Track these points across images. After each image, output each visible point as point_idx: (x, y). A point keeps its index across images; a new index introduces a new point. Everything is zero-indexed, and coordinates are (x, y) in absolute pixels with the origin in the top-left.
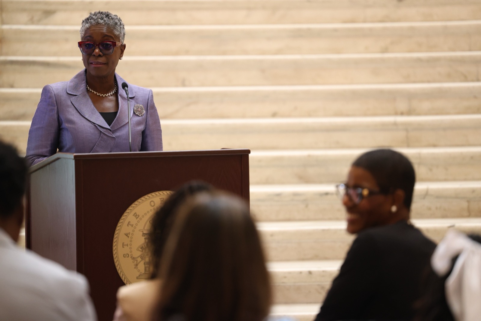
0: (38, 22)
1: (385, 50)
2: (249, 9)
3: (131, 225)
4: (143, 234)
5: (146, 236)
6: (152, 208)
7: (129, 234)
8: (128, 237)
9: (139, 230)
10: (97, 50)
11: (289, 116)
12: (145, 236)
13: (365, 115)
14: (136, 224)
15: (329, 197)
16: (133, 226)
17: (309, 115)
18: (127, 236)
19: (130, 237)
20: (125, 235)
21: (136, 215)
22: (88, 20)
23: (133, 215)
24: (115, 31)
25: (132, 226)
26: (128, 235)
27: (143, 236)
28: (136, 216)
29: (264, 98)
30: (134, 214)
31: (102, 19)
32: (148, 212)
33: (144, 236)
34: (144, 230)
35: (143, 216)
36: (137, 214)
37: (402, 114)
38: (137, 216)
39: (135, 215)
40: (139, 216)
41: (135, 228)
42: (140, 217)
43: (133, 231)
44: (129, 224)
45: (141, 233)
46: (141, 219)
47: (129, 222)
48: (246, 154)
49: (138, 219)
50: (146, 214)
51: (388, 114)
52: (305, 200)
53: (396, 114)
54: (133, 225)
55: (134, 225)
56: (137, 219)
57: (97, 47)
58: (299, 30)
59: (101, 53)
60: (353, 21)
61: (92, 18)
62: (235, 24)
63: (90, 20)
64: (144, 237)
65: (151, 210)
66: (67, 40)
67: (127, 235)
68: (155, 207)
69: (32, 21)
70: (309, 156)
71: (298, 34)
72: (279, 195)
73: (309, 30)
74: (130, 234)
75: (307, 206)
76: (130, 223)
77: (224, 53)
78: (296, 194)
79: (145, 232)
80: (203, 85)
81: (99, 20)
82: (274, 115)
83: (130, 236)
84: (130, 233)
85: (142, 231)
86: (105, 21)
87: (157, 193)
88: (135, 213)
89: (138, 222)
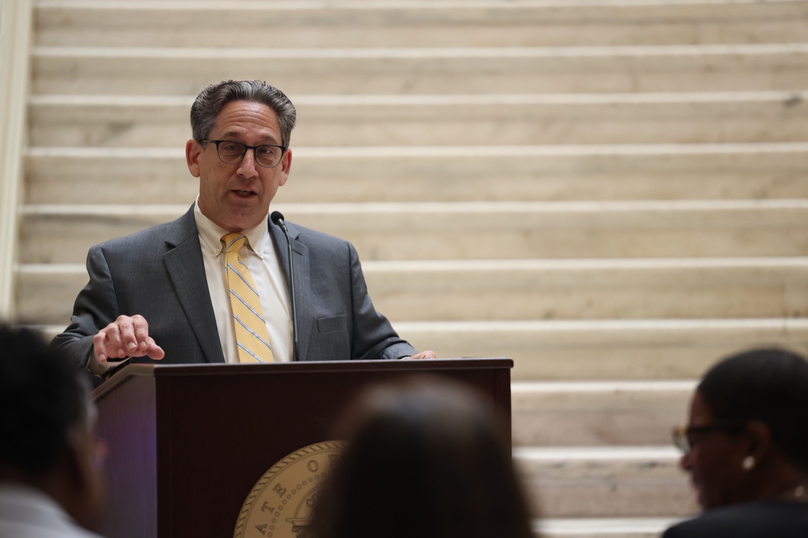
0: (101, 143)
1: (762, 195)
2: (499, 120)
3: (268, 508)
4: (295, 527)
5: (300, 531)
6: (312, 475)
7: (265, 527)
8: (264, 533)
9: (287, 520)
11: (577, 317)
12: (298, 531)
13: (725, 315)
14: (281, 508)
15: (657, 470)
16: (274, 511)
17: (617, 315)
18: (261, 530)
19: (266, 534)
20: (257, 530)
21: (281, 489)
23: (274, 489)
25: (272, 512)
26: (264, 529)
27: (293, 531)
28: (279, 490)
30: (276, 487)
32: (304, 483)
33: (296, 531)
34: (295, 520)
35: (294, 492)
36: (282, 487)
37: (797, 315)
38: (282, 492)
39: (278, 488)
40: (285, 490)
41: (277, 514)
42: (288, 492)
43: (274, 521)
44: (265, 507)
45: (290, 526)
46: (289, 497)
47: (266, 503)
49: (284, 497)
50: (299, 487)
51: (771, 315)
52: (610, 477)
53: (785, 315)
54: (273, 509)
55: (276, 510)
56: (281, 496)
58: (597, 158)
60: (698, 140)
64: (295, 534)
65: (310, 480)
67: (262, 528)
68: (319, 472)
69: (87, 142)
70: (617, 393)
72: (559, 466)
73: (615, 158)
75: (614, 489)
76: (267, 505)
78: (592, 465)
79: (297, 524)
82: (549, 316)
83: (267, 530)
84: (266, 524)
85: (291, 520)
87: (323, 445)
88: (278, 485)
89: (284, 502)
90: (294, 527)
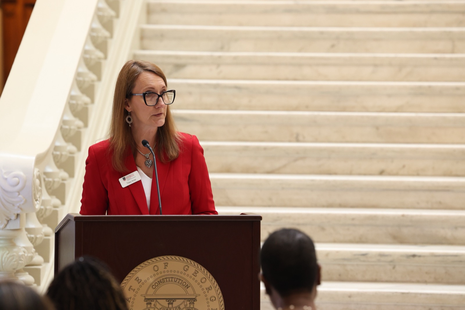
2: (376, 65)
3: (132, 289)
5: (148, 301)
6: (156, 273)
8: (129, 302)
9: (141, 295)
11: (397, 174)
14: (138, 289)
15: (416, 259)
16: (135, 291)
17: (418, 174)
23: (135, 280)
26: (129, 300)
27: (144, 301)
29: (372, 155)
32: (151, 277)
33: (146, 301)
34: (146, 295)
35: (145, 281)
38: (139, 281)
40: (141, 280)
41: (137, 292)
42: (143, 281)
43: (135, 296)
44: (130, 288)
45: (144, 298)
46: (143, 284)
47: (131, 286)
48: (258, 221)
49: (141, 284)
50: (148, 279)
52: (391, 261)
55: (136, 290)
56: (139, 283)
58: (420, 87)
62: (360, 80)
64: (146, 303)
65: (154, 275)
66: (190, 93)
68: (159, 272)
71: (419, 92)
72: (364, 255)
74: (132, 298)
75: (394, 268)
77: (344, 110)
78: (382, 255)
79: (147, 297)
80: (316, 141)
82: (382, 173)
83: (131, 300)
85: (144, 296)
87: (161, 258)
89: (141, 286)
90: (145, 299)
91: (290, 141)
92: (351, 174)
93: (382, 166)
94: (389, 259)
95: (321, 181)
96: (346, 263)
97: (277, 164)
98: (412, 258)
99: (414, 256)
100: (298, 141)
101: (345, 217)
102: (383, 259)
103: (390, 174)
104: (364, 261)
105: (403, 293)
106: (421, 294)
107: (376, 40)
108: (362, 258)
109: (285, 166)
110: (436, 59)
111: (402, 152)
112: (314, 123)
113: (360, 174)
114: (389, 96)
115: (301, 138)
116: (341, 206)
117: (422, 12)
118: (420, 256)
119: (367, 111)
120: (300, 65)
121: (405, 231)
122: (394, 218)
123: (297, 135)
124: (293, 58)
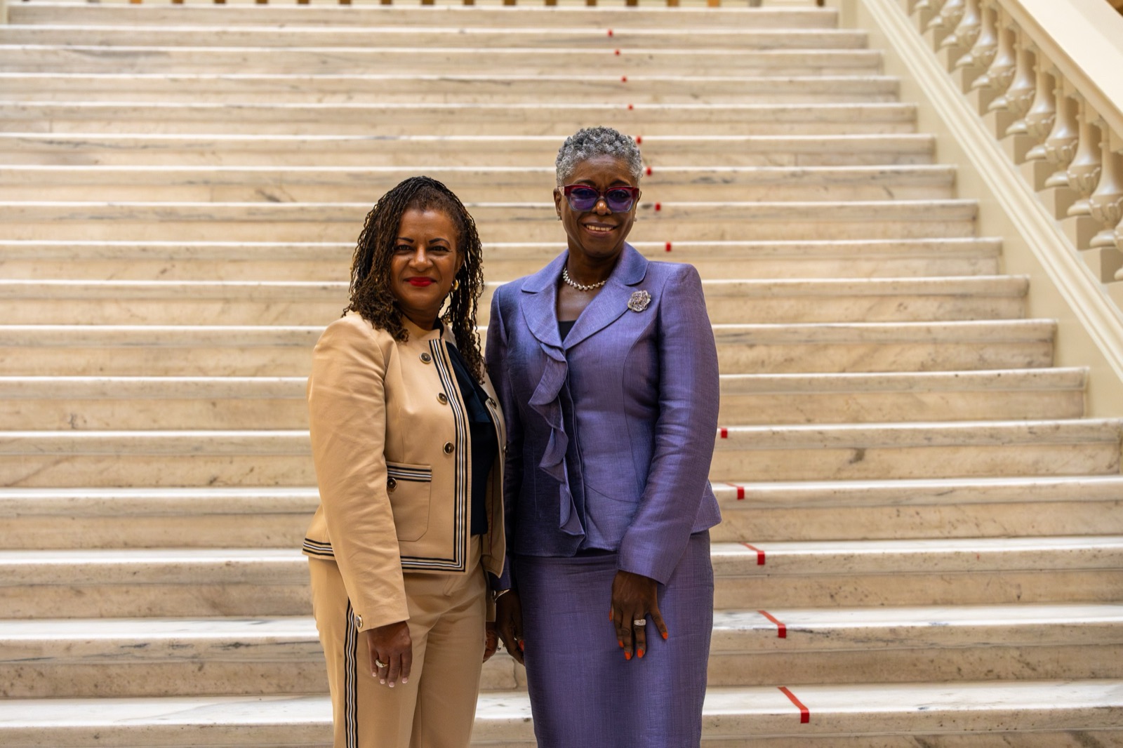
2: (227, 300)
10: (601, 205)
11: (239, 485)
15: (242, 650)
22: (582, 144)
24: (632, 169)
29: (195, 451)
31: (611, 143)
52: (195, 657)
57: (602, 197)
59: (608, 210)
61: (591, 140)
63: (586, 143)
71: (292, 343)
75: (201, 668)
81: (607, 145)
86: (616, 148)
91: (60, 429)
92: (157, 485)
93: (213, 470)
94: (191, 652)
95: (88, 500)
96: (106, 661)
97: (23, 471)
98: (233, 650)
99: (237, 645)
100: (74, 428)
101: (119, 569)
102: (177, 652)
103: (227, 485)
104: (143, 658)
105: (202, 727)
106: (237, 727)
107: (234, 261)
108: (138, 653)
109: (37, 473)
110: (325, 288)
111: (246, 443)
112: (102, 395)
113: (173, 486)
114: (243, 349)
115: (79, 422)
116: (127, 546)
117: (313, 221)
118: (248, 645)
119: (206, 374)
120: (100, 301)
121: (235, 593)
122: (212, 569)
123: (73, 417)
124: (86, 288)
